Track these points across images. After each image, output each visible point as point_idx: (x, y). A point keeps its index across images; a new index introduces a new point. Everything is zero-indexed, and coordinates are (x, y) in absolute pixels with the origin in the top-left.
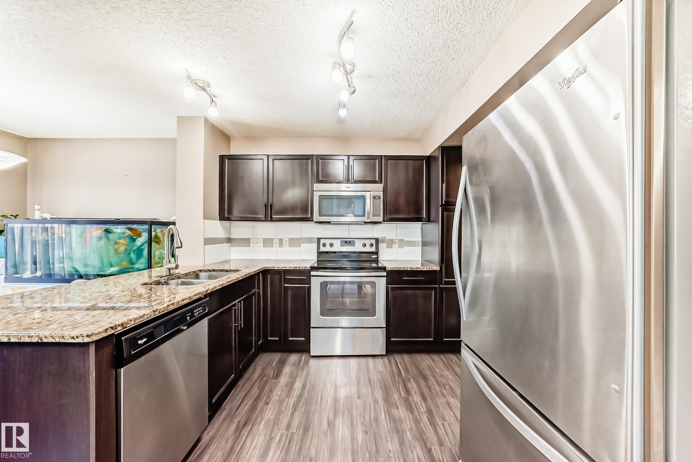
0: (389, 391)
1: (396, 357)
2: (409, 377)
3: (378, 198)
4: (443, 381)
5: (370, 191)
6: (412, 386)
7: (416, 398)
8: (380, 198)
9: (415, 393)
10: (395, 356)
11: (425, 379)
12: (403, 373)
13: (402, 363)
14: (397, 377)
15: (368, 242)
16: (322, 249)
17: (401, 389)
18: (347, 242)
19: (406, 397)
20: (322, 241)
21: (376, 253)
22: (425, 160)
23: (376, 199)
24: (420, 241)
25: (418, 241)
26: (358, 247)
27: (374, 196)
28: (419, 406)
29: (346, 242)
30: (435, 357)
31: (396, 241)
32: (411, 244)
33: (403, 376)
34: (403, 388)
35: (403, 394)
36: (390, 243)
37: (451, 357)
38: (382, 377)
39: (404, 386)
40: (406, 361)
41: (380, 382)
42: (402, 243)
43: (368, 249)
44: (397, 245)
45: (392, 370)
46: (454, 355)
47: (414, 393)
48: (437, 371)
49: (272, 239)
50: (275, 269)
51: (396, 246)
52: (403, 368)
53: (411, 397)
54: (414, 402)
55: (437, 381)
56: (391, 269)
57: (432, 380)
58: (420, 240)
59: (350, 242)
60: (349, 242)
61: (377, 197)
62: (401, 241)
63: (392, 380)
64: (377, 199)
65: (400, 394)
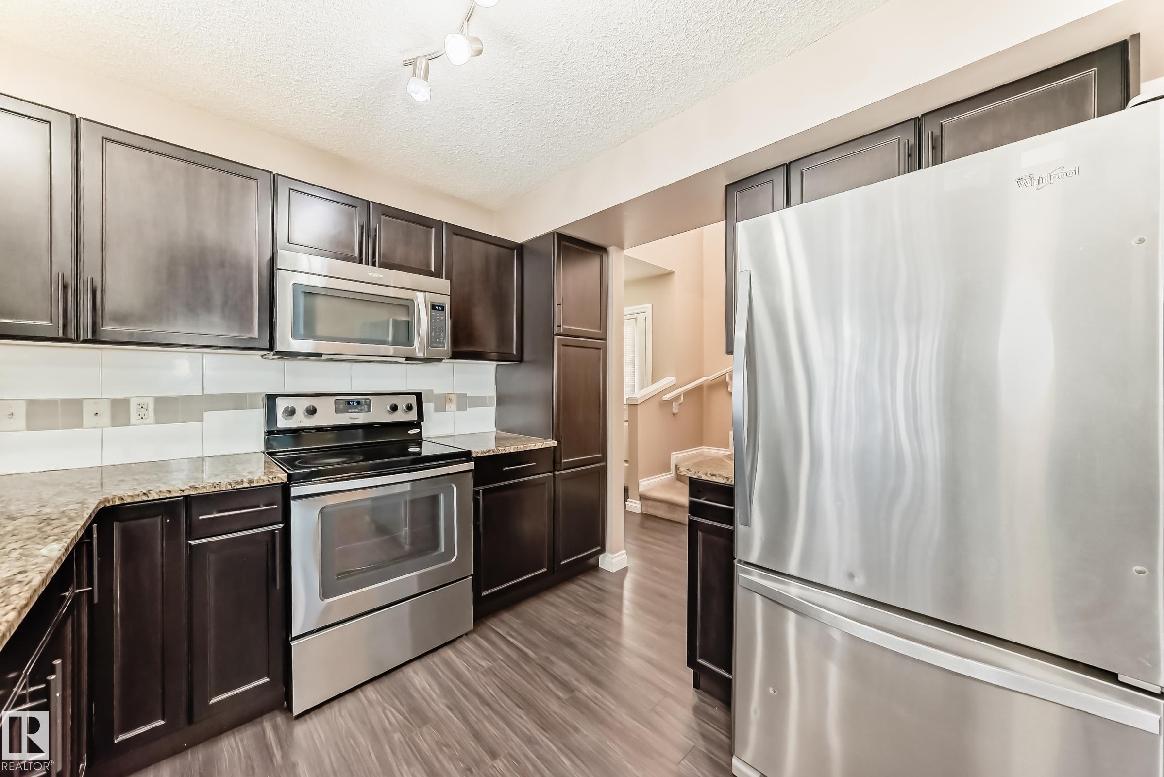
0: (536, 702)
1: (494, 626)
2: (545, 654)
3: (440, 308)
4: (596, 636)
5: (425, 292)
6: (561, 668)
7: (586, 690)
8: (443, 309)
9: (578, 680)
10: (489, 624)
11: (570, 645)
12: (530, 653)
13: (513, 633)
14: (526, 665)
15: (402, 403)
16: (282, 423)
17: (551, 685)
18: (351, 403)
19: (570, 697)
20: (282, 405)
21: (417, 424)
22: (515, 251)
23: (436, 309)
24: (493, 396)
25: (489, 397)
26: (378, 414)
27: (434, 304)
28: (602, 702)
29: (348, 404)
30: (550, 597)
31: (453, 397)
32: (479, 402)
33: (534, 658)
34: (552, 683)
35: (562, 693)
36: (442, 402)
37: (572, 589)
38: (501, 679)
39: (549, 676)
40: (514, 626)
41: (504, 693)
42: (464, 402)
43: (400, 416)
44: (454, 406)
45: (507, 656)
46: (573, 583)
47: (575, 683)
48: (574, 621)
49: (79, 403)
50: (150, 498)
51: (452, 407)
52: (521, 643)
53: (577, 691)
54: (590, 699)
55: (589, 641)
56: (482, 455)
57: (582, 644)
58: (493, 394)
59: (359, 403)
60: (355, 403)
61: (438, 306)
62: (462, 397)
63: (521, 676)
64: (438, 310)
65: (558, 698)
